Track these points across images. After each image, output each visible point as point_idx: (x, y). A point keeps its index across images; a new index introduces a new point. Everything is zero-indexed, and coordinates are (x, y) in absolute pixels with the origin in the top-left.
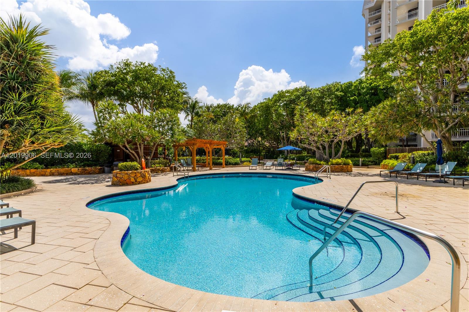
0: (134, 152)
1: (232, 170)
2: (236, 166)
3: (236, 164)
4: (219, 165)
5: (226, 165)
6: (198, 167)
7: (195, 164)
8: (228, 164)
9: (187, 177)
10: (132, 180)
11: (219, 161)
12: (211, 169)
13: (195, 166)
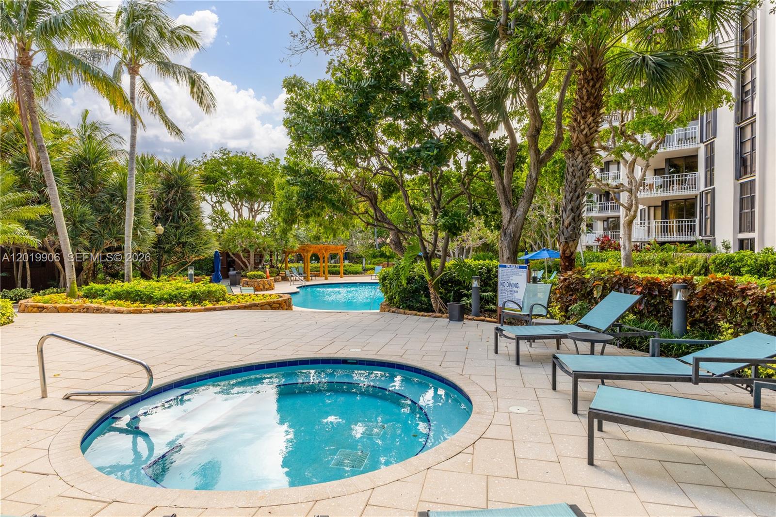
0: (246, 261)
1: (352, 280)
2: (358, 275)
3: (356, 273)
4: (336, 273)
5: (344, 274)
6: (312, 276)
7: (309, 272)
8: (347, 273)
9: (304, 286)
10: (261, 287)
11: (336, 269)
12: (326, 279)
13: (309, 275)
